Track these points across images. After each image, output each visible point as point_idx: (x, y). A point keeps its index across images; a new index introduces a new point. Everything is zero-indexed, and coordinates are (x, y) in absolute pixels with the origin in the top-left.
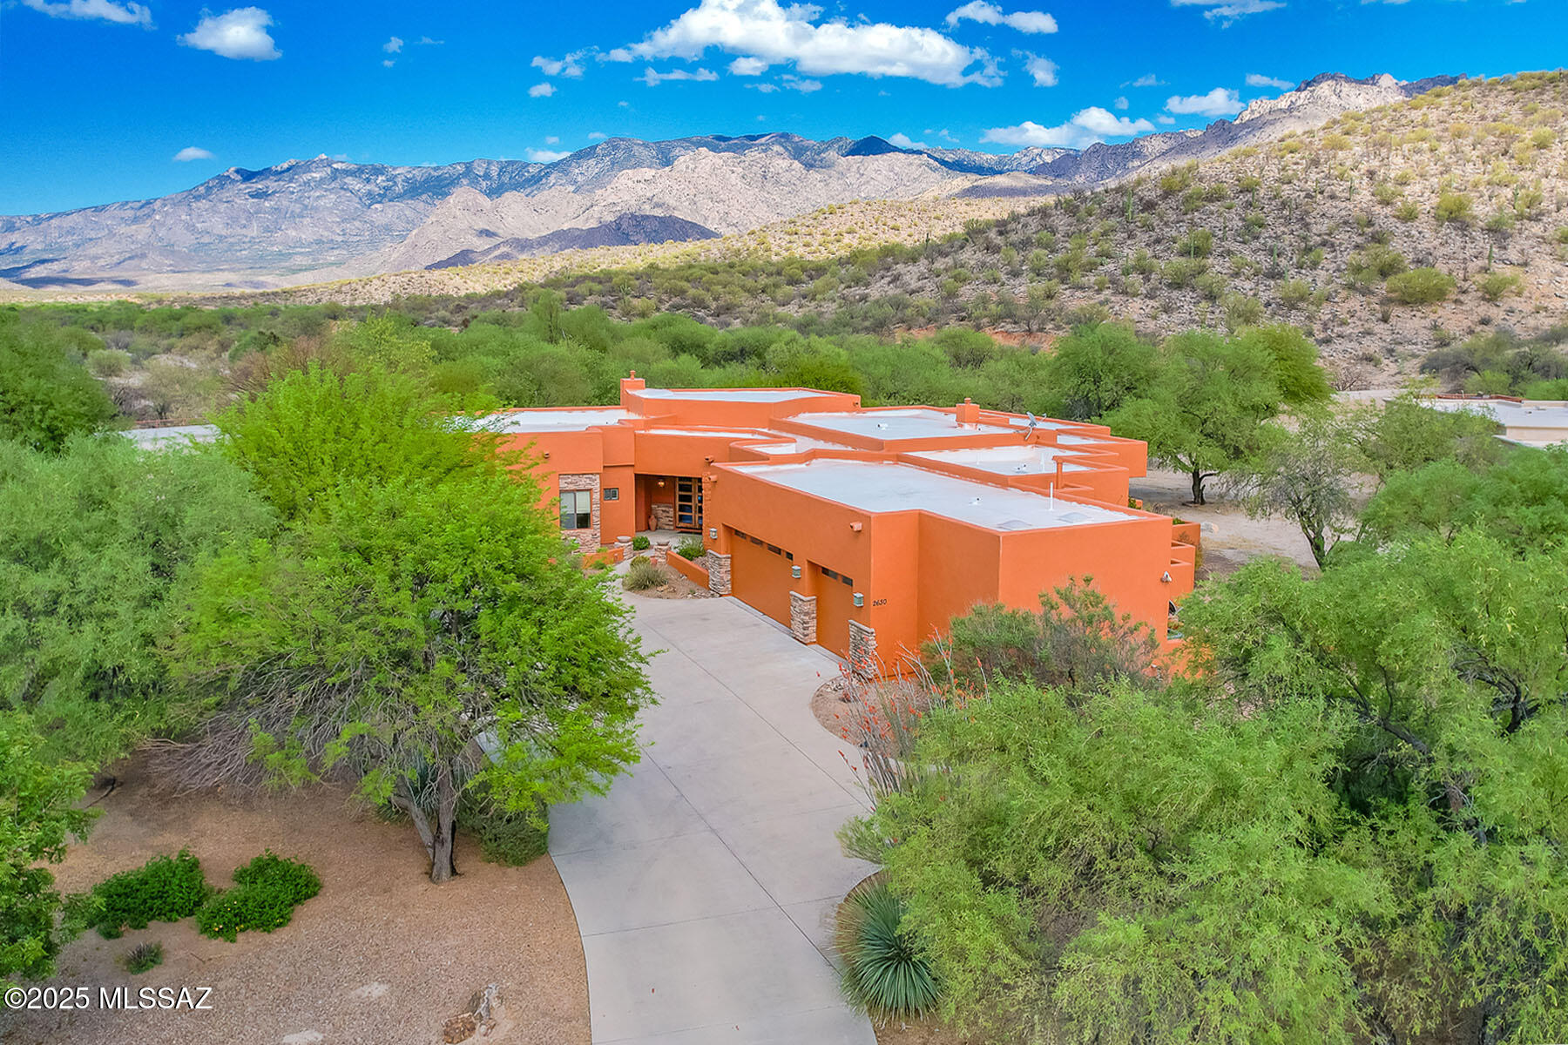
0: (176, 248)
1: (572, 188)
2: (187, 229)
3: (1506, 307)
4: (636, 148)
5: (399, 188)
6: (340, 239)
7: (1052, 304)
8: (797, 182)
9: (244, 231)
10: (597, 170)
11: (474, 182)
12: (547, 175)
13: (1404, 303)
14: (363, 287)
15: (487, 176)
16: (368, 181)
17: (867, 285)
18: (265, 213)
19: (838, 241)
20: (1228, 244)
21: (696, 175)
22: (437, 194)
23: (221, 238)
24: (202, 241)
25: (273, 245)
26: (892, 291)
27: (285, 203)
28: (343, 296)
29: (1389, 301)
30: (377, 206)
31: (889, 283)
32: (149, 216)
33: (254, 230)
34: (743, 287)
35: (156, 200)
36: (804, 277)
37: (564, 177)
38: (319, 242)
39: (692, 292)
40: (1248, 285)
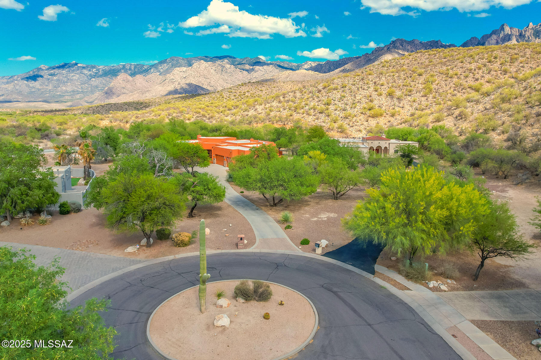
0: (23, 93)
1: (159, 74)
2: (27, 86)
3: (395, 118)
4: (180, 60)
5: (101, 73)
6: (81, 90)
7: (291, 118)
8: (233, 72)
9: (47, 87)
10: (167, 68)
11: (126, 71)
12: (150, 69)
13: (373, 117)
14: (96, 108)
15: (130, 69)
16: (90, 70)
17: (248, 111)
18: (54, 81)
19: (244, 95)
20: (336, 102)
21: (200, 70)
22: (113, 75)
23: (39, 90)
24: (32, 90)
25: (57, 92)
26: (255, 113)
27: (61, 78)
28: (90, 111)
29: (370, 116)
30: (93, 79)
31: (254, 111)
32: (12, 82)
33: (50, 87)
34: (216, 111)
35: (15, 76)
36: (233, 108)
37: (156, 70)
38: (73, 91)
39: (202, 112)
40: (338, 112)
